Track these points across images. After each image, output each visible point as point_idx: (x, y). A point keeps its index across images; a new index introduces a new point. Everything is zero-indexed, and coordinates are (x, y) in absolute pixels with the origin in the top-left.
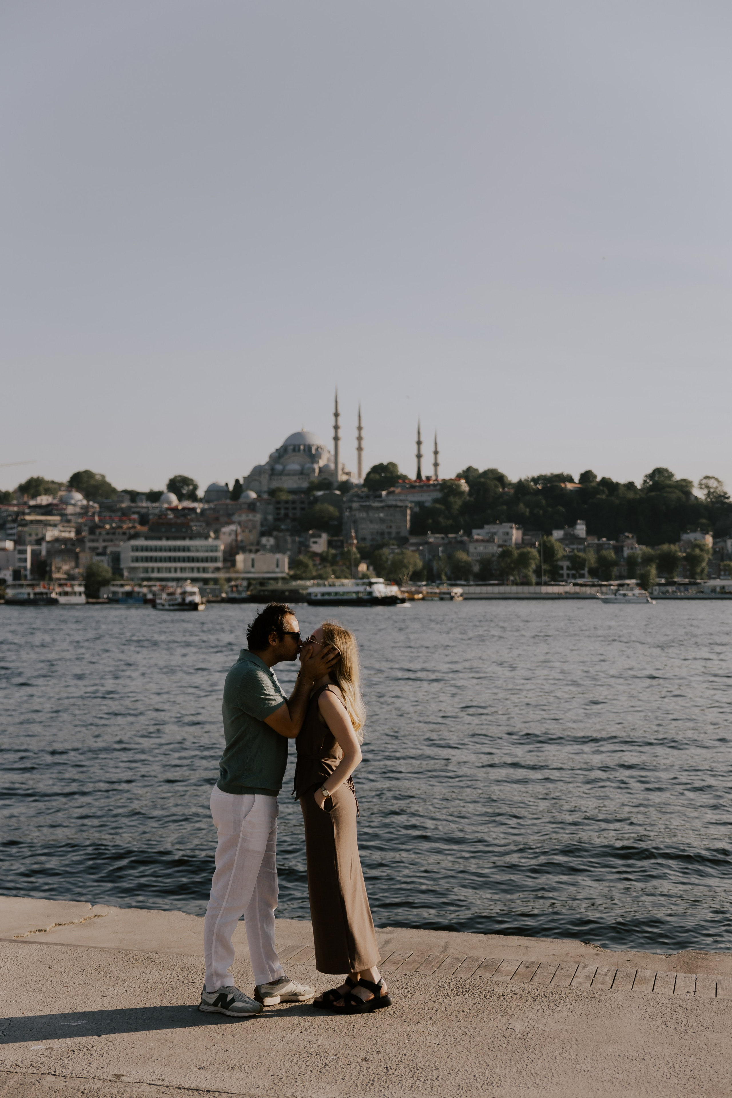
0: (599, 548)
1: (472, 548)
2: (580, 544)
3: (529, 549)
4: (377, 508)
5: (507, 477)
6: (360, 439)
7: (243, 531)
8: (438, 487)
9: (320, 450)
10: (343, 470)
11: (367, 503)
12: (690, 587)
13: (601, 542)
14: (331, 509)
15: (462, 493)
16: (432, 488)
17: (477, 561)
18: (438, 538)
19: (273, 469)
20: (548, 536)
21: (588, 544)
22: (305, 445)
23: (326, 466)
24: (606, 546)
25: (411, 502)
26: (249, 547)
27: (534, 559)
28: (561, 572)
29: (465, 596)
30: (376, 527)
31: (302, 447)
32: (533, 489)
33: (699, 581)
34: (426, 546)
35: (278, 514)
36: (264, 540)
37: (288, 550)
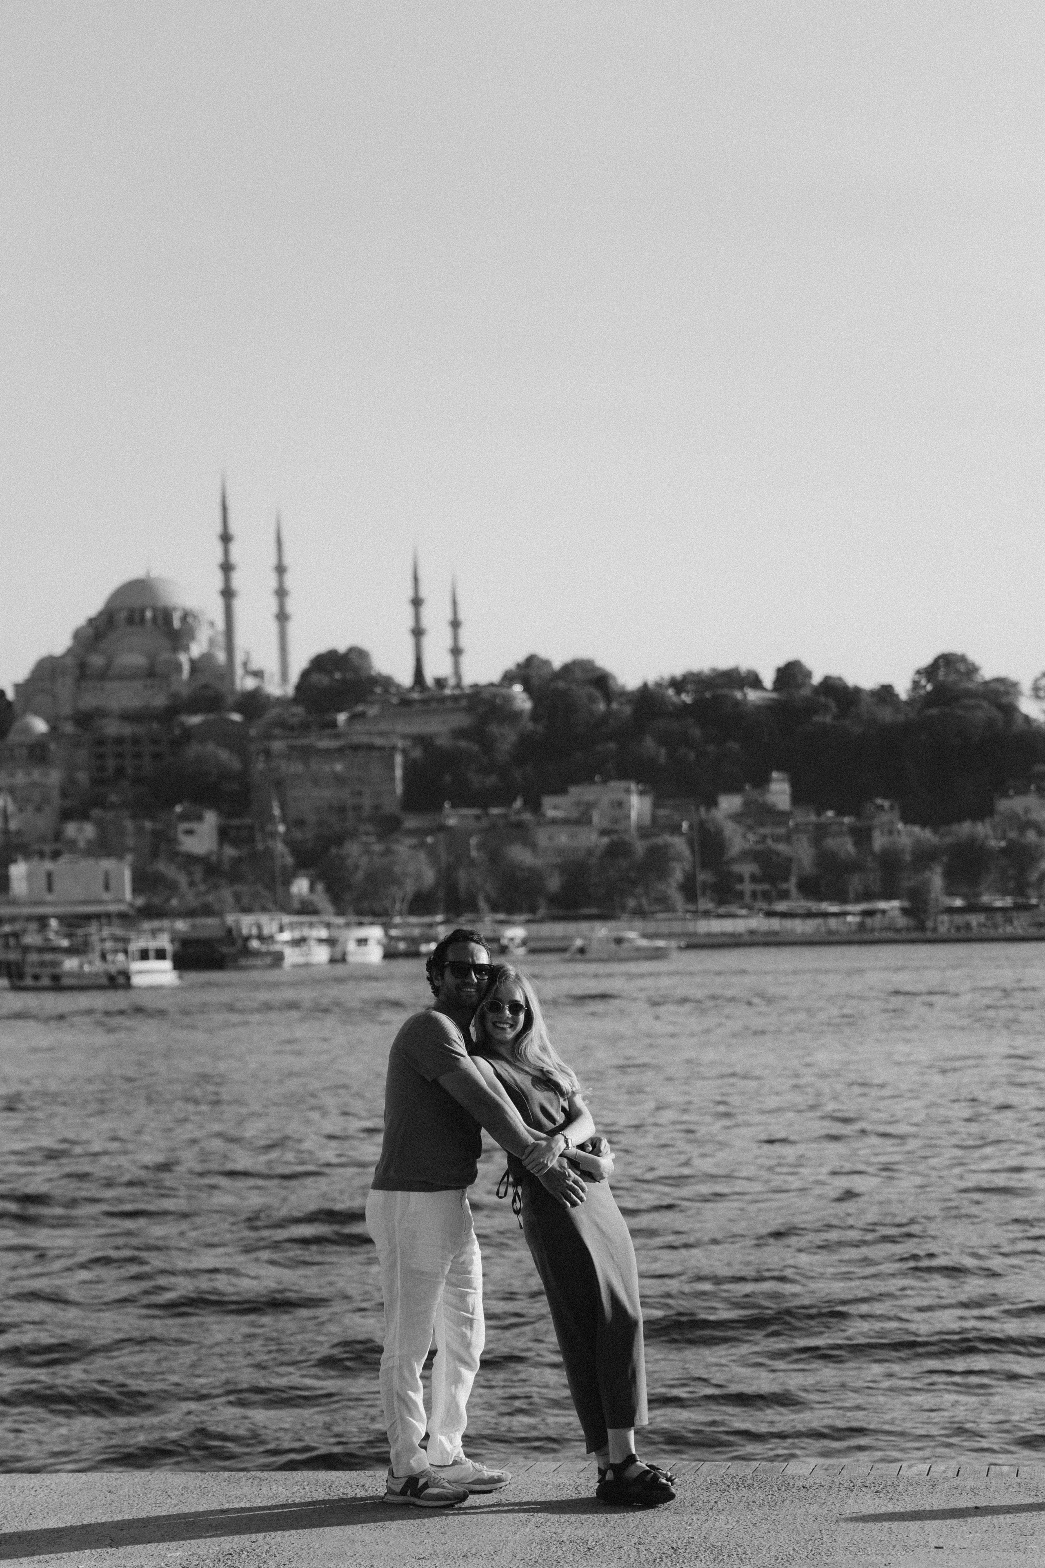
0: (820, 833)
1: (542, 837)
2: (778, 824)
3: (668, 838)
4: (328, 753)
5: (614, 678)
6: (281, 593)
7: (21, 810)
8: (464, 703)
9: (190, 620)
10: (245, 664)
11: (305, 741)
12: (1015, 914)
13: (823, 819)
14: (224, 755)
15: (514, 716)
16: (449, 704)
17: (556, 866)
18: (466, 816)
19: (82, 666)
20: (708, 810)
21: (797, 825)
22: (154, 610)
23: (207, 657)
24: (835, 828)
25: (404, 737)
26: (36, 847)
27: (679, 858)
28: (739, 887)
29: (532, 945)
30: (328, 794)
31: (149, 614)
32: (674, 705)
33: (1034, 901)
34: (441, 836)
35: (101, 769)
36: (71, 829)
37: (129, 850)
